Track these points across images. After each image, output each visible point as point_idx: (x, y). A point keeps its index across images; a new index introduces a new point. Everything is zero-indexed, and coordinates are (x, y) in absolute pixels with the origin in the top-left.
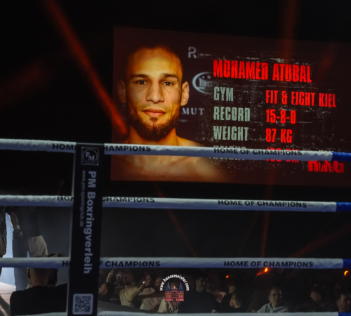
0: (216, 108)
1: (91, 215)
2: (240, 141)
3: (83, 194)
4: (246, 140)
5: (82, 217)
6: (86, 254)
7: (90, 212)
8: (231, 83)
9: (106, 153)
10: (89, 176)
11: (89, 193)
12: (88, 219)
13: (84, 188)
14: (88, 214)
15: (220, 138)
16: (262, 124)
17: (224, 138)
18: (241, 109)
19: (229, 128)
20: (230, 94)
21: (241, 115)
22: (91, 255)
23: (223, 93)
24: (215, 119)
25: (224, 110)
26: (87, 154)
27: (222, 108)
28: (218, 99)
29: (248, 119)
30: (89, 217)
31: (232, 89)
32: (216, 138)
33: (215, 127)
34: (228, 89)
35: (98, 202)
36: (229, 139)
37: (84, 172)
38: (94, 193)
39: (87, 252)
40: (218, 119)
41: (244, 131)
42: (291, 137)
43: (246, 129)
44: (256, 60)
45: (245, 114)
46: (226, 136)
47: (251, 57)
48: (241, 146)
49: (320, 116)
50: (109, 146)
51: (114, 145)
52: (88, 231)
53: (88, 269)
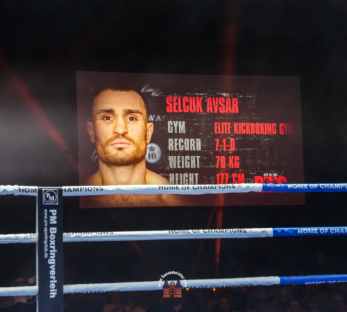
0: (170, 140)
1: (54, 247)
2: (193, 169)
3: (46, 230)
4: (198, 167)
5: (46, 250)
6: (51, 281)
7: (52, 245)
8: (183, 117)
9: (64, 194)
10: (50, 214)
11: (51, 229)
12: (51, 251)
13: (46, 224)
14: (51, 247)
15: (175, 167)
16: (212, 153)
17: (179, 167)
18: (192, 140)
19: (183, 157)
20: (182, 126)
21: (193, 145)
22: (56, 281)
23: (176, 126)
24: (170, 150)
25: (178, 142)
26: (48, 195)
27: (176, 140)
28: (172, 132)
29: (199, 148)
30: (52, 249)
31: (184, 122)
32: (171, 167)
33: (170, 157)
34: (180, 122)
35: (59, 237)
36: (183, 167)
37: (46, 211)
38: (55, 229)
39: (52, 279)
40: (173, 149)
41: (196, 159)
42: (238, 163)
43: (198, 157)
44: (204, 96)
45: (196, 144)
46: (181, 165)
47: (199, 93)
48: (194, 172)
49: (264, 143)
50: (67, 188)
51: (72, 187)
52: (52, 262)
53: (53, 294)
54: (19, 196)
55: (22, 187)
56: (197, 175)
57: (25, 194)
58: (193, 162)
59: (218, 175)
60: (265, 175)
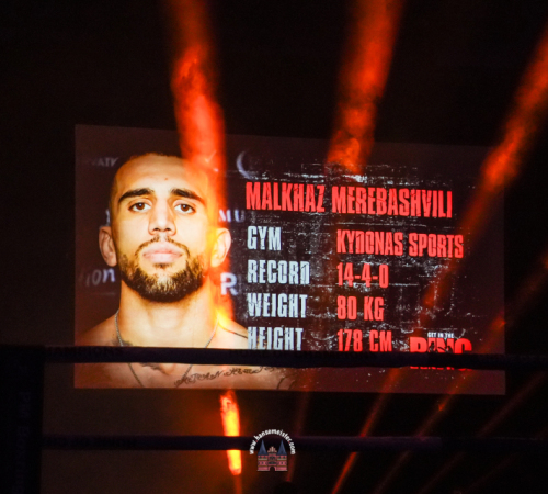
0: (251, 262)
2: (293, 319)
4: (303, 316)
8: (276, 220)
15: (258, 314)
16: (330, 290)
17: (266, 314)
18: (293, 264)
19: (274, 296)
20: (275, 238)
21: (294, 273)
23: (263, 236)
24: (249, 281)
25: (265, 266)
27: (262, 262)
28: (254, 247)
29: (306, 281)
31: (278, 230)
32: (252, 314)
33: (249, 295)
34: (271, 230)
36: (274, 315)
40: (255, 281)
41: (300, 300)
42: (381, 310)
43: (304, 297)
44: (320, 179)
45: (301, 272)
46: (270, 311)
47: (310, 174)
48: (295, 327)
49: (431, 273)
56: (299, 331)
58: (294, 306)
59: (340, 333)
60: (430, 335)
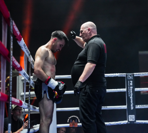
1: (132, 93)
3: (129, 87)
5: (129, 94)
6: (131, 104)
9: (135, 76)
10: (130, 82)
11: (131, 87)
13: (129, 86)
22: (133, 104)
26: (129, 76)
35: (133, 90)
37: (129, 81)
38: (132, 87)
50: (136, 73)
51: (137, 73)
52: (131, 98)
53: (132, 108)
54: (120, 77)
55: (121, 74)
57: (122, 76)
